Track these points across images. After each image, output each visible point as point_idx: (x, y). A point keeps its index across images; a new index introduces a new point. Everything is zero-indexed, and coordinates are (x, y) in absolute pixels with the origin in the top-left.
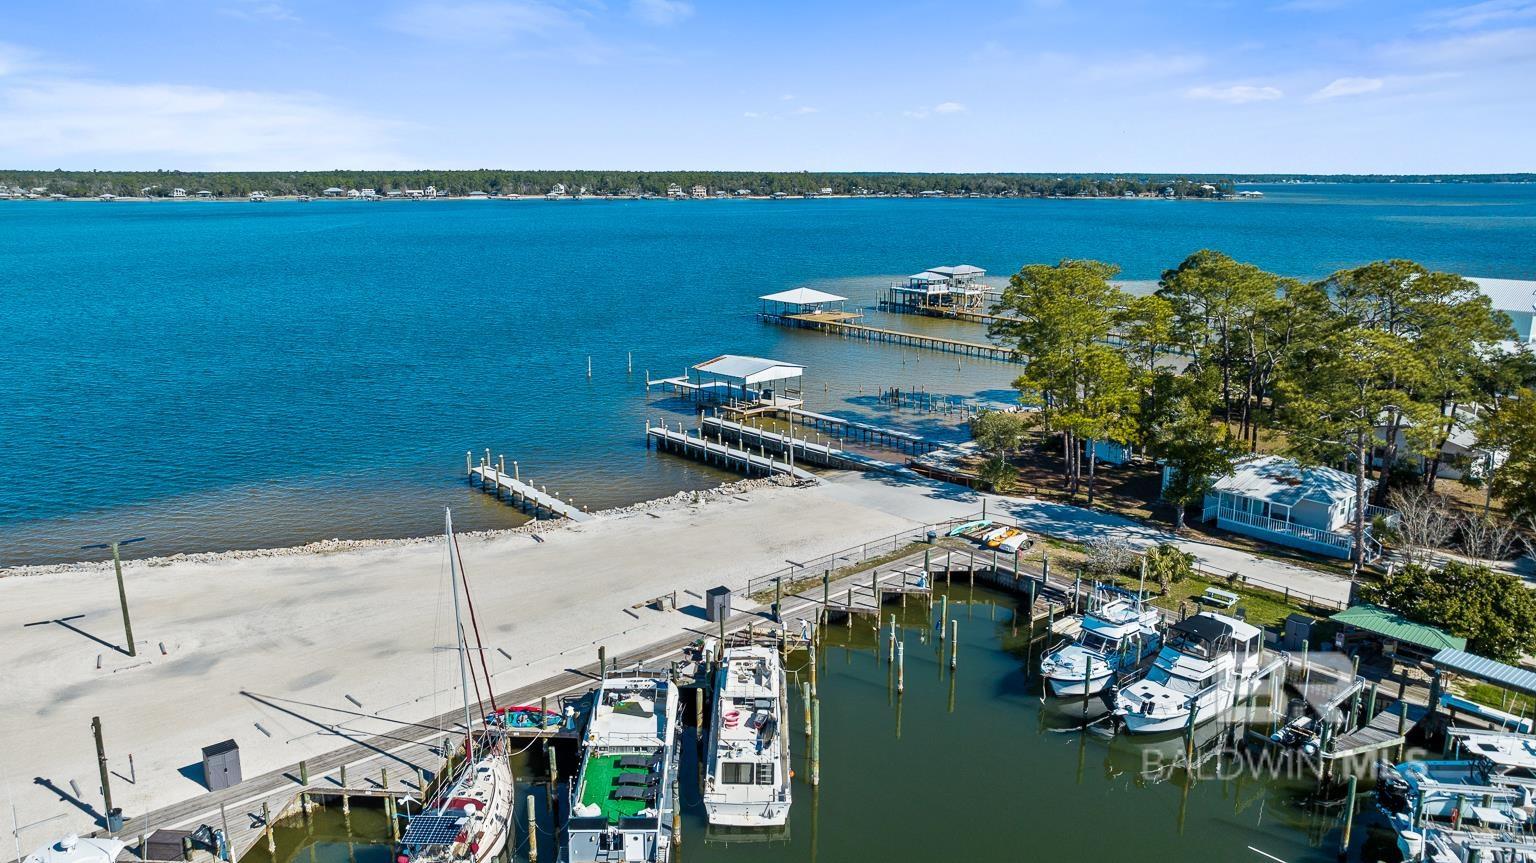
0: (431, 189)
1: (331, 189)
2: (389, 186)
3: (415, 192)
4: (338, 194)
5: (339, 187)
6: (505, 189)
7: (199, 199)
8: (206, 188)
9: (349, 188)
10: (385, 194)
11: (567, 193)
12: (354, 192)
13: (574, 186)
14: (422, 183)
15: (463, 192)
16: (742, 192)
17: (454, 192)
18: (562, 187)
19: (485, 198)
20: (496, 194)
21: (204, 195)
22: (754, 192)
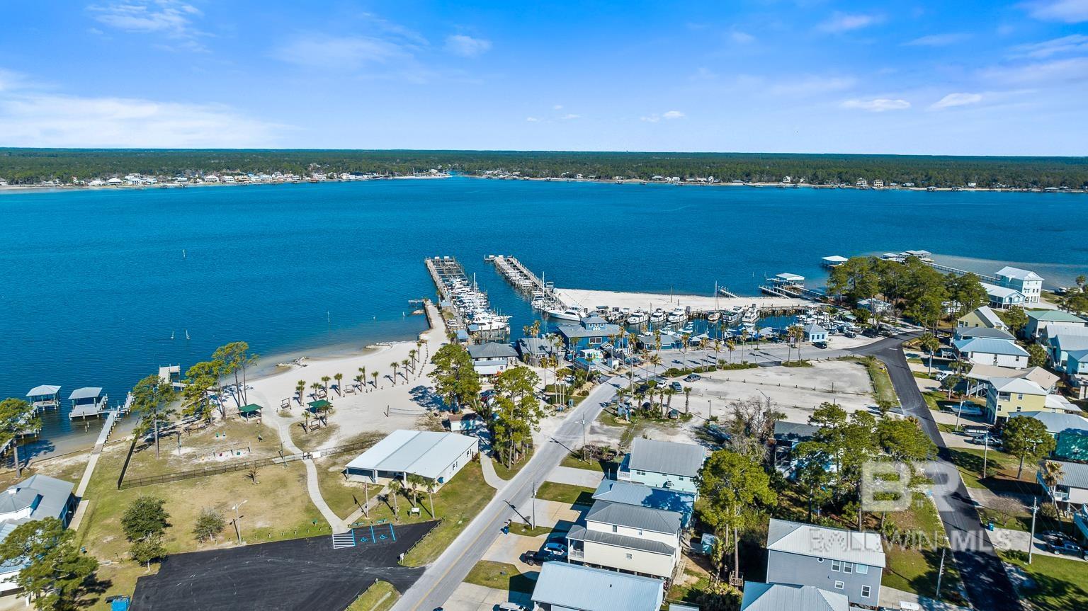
0: (712, 178)
1: (656, 177)
2: (688, 176)
3: (702, 180)
4: (660, 179)
5: (660, 175)
6: (754, 179)
7: (589, 180)
8: (592, 174)
9: (666, 176)
10: (685, 180)
11: (792, 181)
12: (668, 179)
13: (797, 178)
14: (706, 174)
15: (729, 181)
16: (908, 184)
17: (724, 180)
18: (789, 178)
19: (742, 184)
20: (748, 182)
21: (592, 178)
22: (916, 185)
